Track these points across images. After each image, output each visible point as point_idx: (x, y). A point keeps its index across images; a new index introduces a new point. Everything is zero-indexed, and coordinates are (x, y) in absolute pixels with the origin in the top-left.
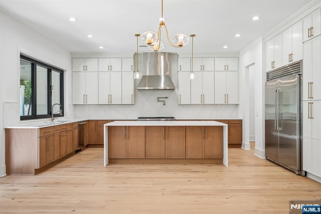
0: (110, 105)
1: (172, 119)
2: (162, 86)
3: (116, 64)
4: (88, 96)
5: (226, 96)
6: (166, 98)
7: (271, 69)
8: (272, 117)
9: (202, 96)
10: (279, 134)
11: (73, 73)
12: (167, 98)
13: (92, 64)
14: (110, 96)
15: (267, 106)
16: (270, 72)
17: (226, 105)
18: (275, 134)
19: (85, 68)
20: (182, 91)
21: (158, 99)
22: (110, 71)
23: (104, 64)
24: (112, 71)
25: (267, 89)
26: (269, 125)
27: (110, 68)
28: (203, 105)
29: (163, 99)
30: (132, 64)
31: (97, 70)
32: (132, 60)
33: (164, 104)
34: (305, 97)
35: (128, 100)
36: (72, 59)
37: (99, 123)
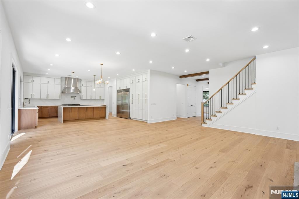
0: (47, 99)
1: (80, 105)
2: (72, 91)
3: (51, 81)
4: (34, 95)
5: (100, 97)
6: (76, 96)
7: (119, 89)
8: (120, 104)
9: (91, 96)
10: (122, 110)
13: (37, 80)
14: (48, 95)
15: (118, 100)
17: (100, 100)
19: (33, 81)
20: (84, 95)
21: (72, 97)
23: (44, 80)
25: (118, 96)
26: (118, 107)
27: (48, 82)
28: (91, 100)
29: (74, 97)
30: (60, 81)
31: (40, 82)
32: (60, 80)
33: (74, 99)
34: (131, 98)
35: (57, 97)
36: (24, 76)
37: (42, 107)
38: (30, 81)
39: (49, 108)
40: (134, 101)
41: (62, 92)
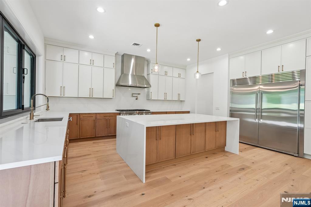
0: (91, 98)
3: (98, 60)
4: (66, 88)
5: (179, 95)
9: (165, 94)
11: (47, 61)
12: (140, 94)
13: (71, 55)
14: (91, 90)
19: (63, 58)
21: (132, 95)
22: (92, 65)
23: (86, 56)
24: (94, 65)
27: (92, 62)
29: (136, 95)
30: (114, 62)
31: (77, 62)
33: (136, 99)
36: (46, 45)
37: (81, 116)
38: (58, 58)
39: (94, 118)
41: (117, 85)
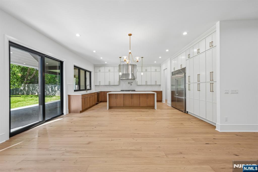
0: (110, 85)
1: (134, 91)
2: (130, 78)
3: (112, 69)
4: (101, 82)
5: (156, 82)
6: (132, 82)
8: (174, 90)
9: (146, 82)
10: (177, 97)
11: (95, 73)
13: (102, 69)
14: (109, 82)
15: (172, 85)
16: (173, 72)
17: (156, 85)
18: (175, 96)
19: (100, 71)
20: (138, 80)
21: (129, 83)
23: (107, 69)
25: (172, 79)
26: (173, 93)
27: (109, 71)
28: (147, 85)
29: (131, 83)
30: (118, 69)
31: (104, 71)
32: (118, 67)
33: (131, 85)
34: (187, 82)
35: (117, 83)
36: (94, 67)
38: (98, 71)
40: (191, 85)
41: (120, 79)
